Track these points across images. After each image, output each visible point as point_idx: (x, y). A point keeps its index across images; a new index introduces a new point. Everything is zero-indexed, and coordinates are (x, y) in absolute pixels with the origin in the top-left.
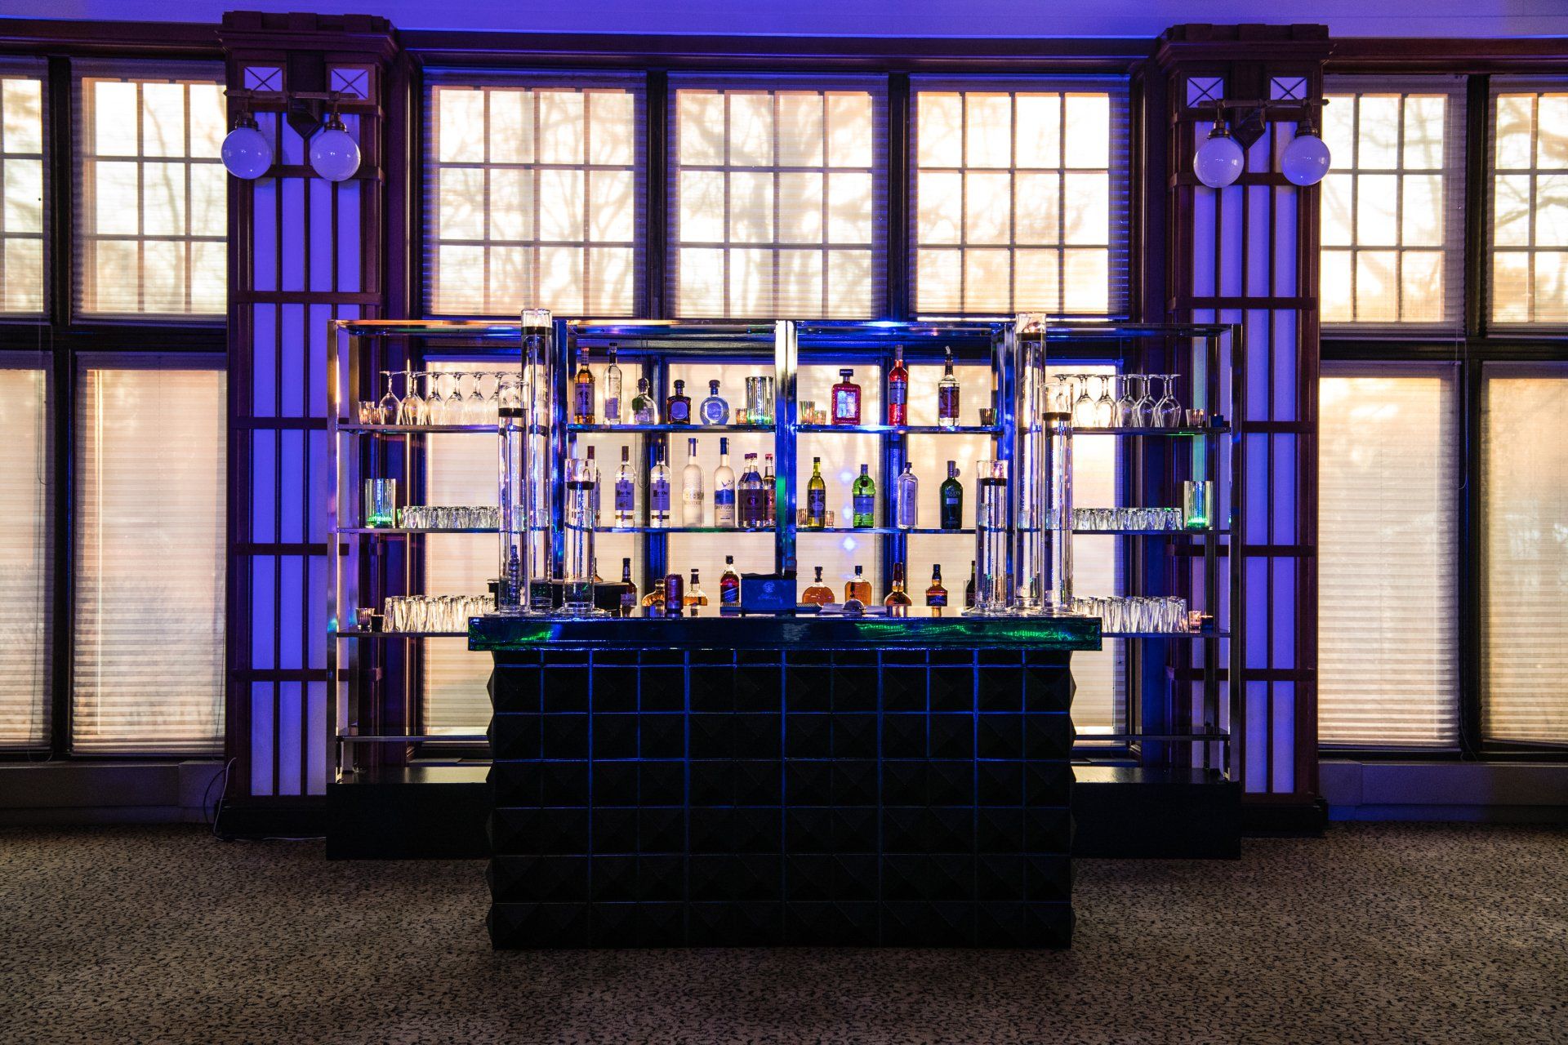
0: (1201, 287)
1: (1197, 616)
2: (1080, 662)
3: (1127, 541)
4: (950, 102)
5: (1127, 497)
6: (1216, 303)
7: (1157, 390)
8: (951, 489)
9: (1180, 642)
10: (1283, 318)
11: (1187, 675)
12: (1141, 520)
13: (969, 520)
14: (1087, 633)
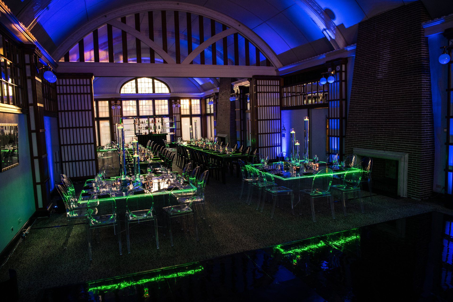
0: (174, 113)
1: (174, 133)
2: (167, 136)
3: (170, 129)
4: (157, 101)
5: (170, 126)
6: (175, 114)
7: (171, 120)
8: (159, 127)
9: (173, 135)
10: (179, 115)
11: (174, 137)
12: (170, 128)
13: (160, 128)
14: (167, 134)
